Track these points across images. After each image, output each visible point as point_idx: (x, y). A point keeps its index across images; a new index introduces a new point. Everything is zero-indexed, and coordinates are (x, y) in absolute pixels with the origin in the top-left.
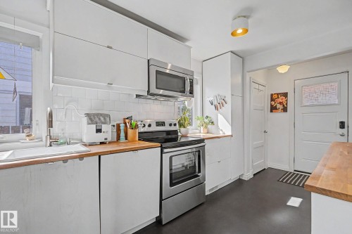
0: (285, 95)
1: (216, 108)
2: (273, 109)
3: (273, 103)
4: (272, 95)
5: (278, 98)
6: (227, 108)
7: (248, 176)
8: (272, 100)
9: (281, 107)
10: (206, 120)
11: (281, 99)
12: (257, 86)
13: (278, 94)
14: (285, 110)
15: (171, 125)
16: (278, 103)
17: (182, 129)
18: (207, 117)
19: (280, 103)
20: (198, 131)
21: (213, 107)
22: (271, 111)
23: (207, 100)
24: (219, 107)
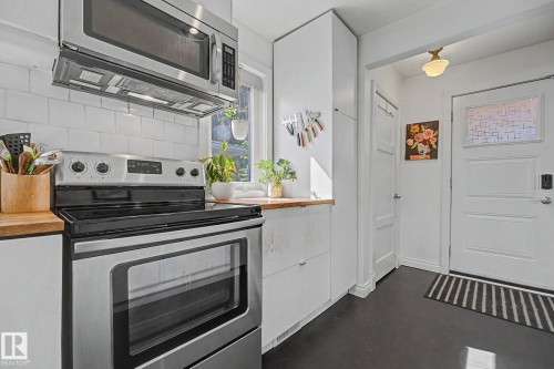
0: (434, 126)
1: (301, 142)
2: (411, 153)
3: (410, 142)
4: (409, 127)
5: (421, 131)
6: (324, 140)
7: (365, 288)
8: (409, 135)
9: (426, 149)
10: (280, 169)
11: (427, 134)
12: (383, 104)
13: (420, 125)
14: (433, 154)
15: (180, 172)
16: (420, 142)
17: (217, 185)
18: (281, 161)
19: (425, 142)
20: (261, 193)
21: (295, 139)
22: (407, 158)
23: (283, 123)
24: (306, 137)
